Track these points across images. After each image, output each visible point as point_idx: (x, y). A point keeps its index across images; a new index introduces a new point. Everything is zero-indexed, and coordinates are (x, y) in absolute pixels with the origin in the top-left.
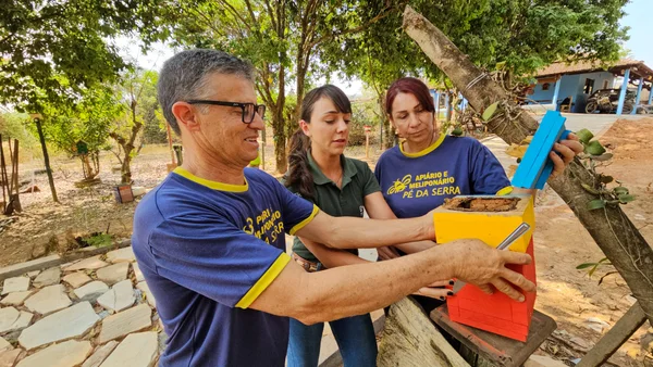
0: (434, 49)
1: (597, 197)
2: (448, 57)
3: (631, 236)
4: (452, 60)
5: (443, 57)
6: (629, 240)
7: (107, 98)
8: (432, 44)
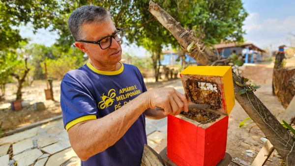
0: (164, 20)
1: (243, 88)
2: (170, 23)
3: (260, 107)
4: (172, 25)
5: (168, 23)
6: (260, 109)
7: (12, 57)
8: (162, 17)
